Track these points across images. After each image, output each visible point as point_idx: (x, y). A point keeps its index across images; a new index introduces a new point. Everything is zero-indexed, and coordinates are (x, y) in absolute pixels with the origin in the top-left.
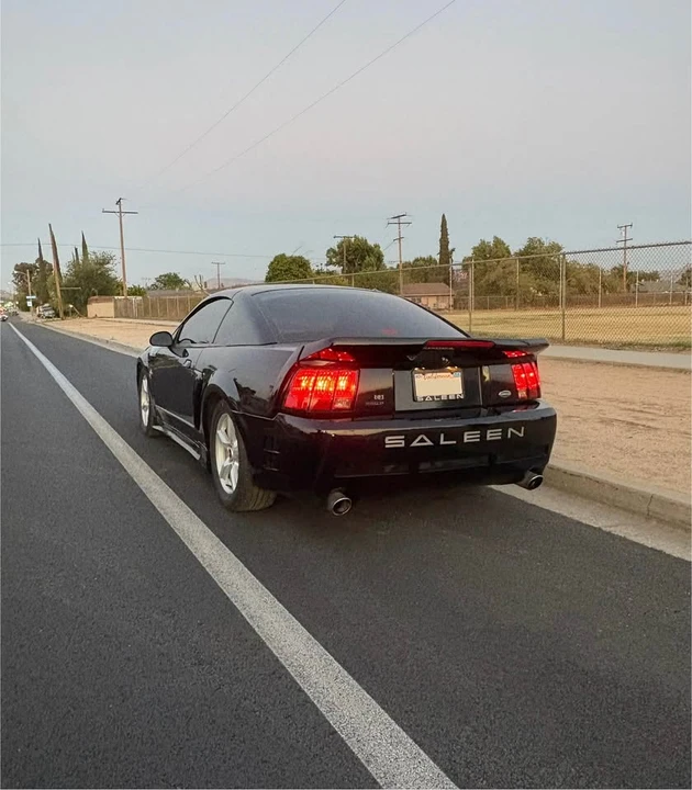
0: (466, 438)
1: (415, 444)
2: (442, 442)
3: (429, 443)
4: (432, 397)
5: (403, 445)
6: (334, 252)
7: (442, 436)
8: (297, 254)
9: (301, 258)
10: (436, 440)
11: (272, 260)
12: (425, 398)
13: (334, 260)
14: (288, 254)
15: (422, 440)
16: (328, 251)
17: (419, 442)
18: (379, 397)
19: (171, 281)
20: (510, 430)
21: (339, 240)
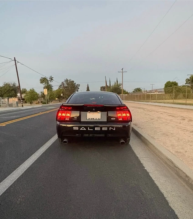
0: (96, 129)
1: (81, 129)
2: (89, 129)
3: (85, 129)
4: (91, 119)
5: (78, 129)
6: (188, 79)
7: (89, 128)
8: (174, 81)
9: (175, 82)
10: (87, 129)
11: (166, 83)
12: (89, 119)
13: (188, 82)
14: (171, 81)
15: (83, 128)
16: (186, 79)
17: (82, 129)
18: (75, 118)
19: (138, 90)
20: (110, 128)
21: (190, 76)
